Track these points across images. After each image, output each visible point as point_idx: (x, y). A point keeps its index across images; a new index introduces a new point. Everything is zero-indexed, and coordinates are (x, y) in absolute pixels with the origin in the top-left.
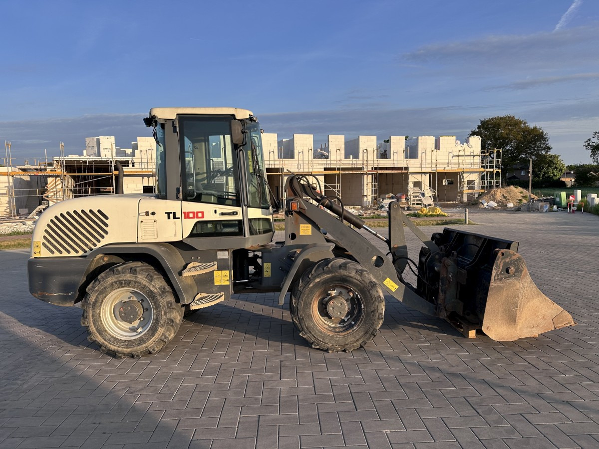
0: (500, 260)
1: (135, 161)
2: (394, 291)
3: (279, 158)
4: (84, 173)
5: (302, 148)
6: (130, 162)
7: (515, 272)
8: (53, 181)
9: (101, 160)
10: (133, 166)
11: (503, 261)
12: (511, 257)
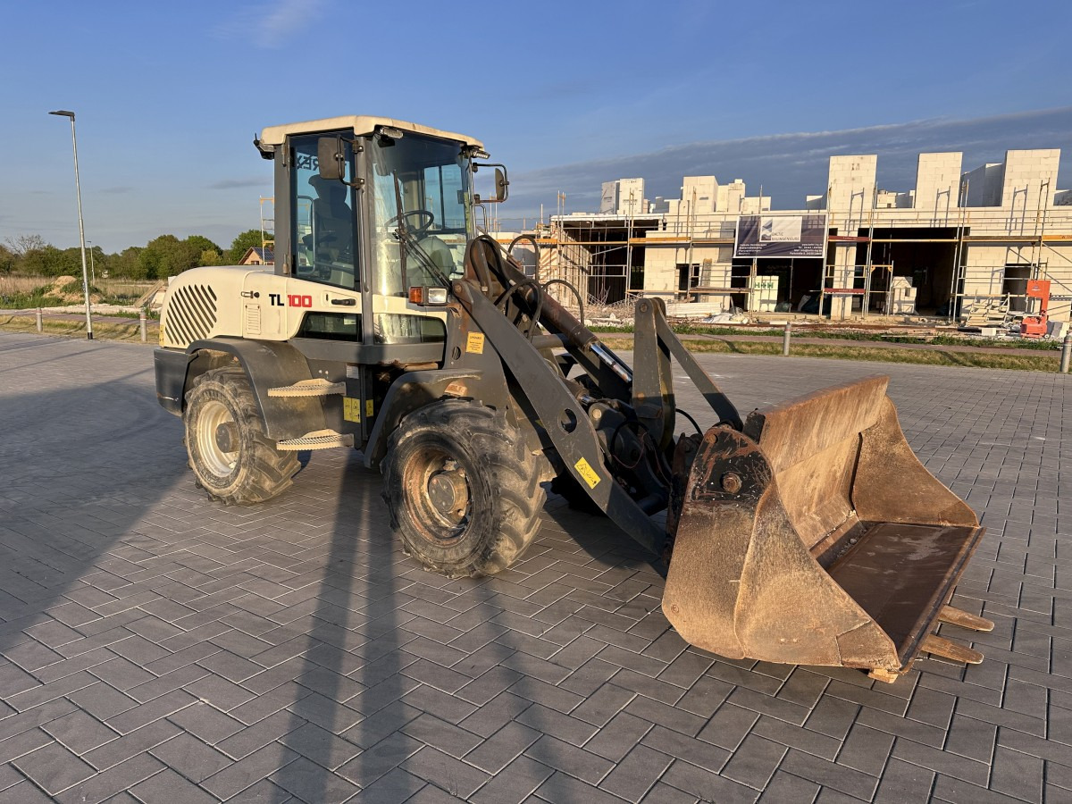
0: (708, 451)
1: (668, 220)
2: (592, 486)
3: (959, 206)
4: (601, 241)
5: (1026, 182)
6: (660, 222)
7: (741, 491)
8: (547, 254)
9: (616, 219)
10: (664, 229)
11: (716, 455)
12: (734, 449)
